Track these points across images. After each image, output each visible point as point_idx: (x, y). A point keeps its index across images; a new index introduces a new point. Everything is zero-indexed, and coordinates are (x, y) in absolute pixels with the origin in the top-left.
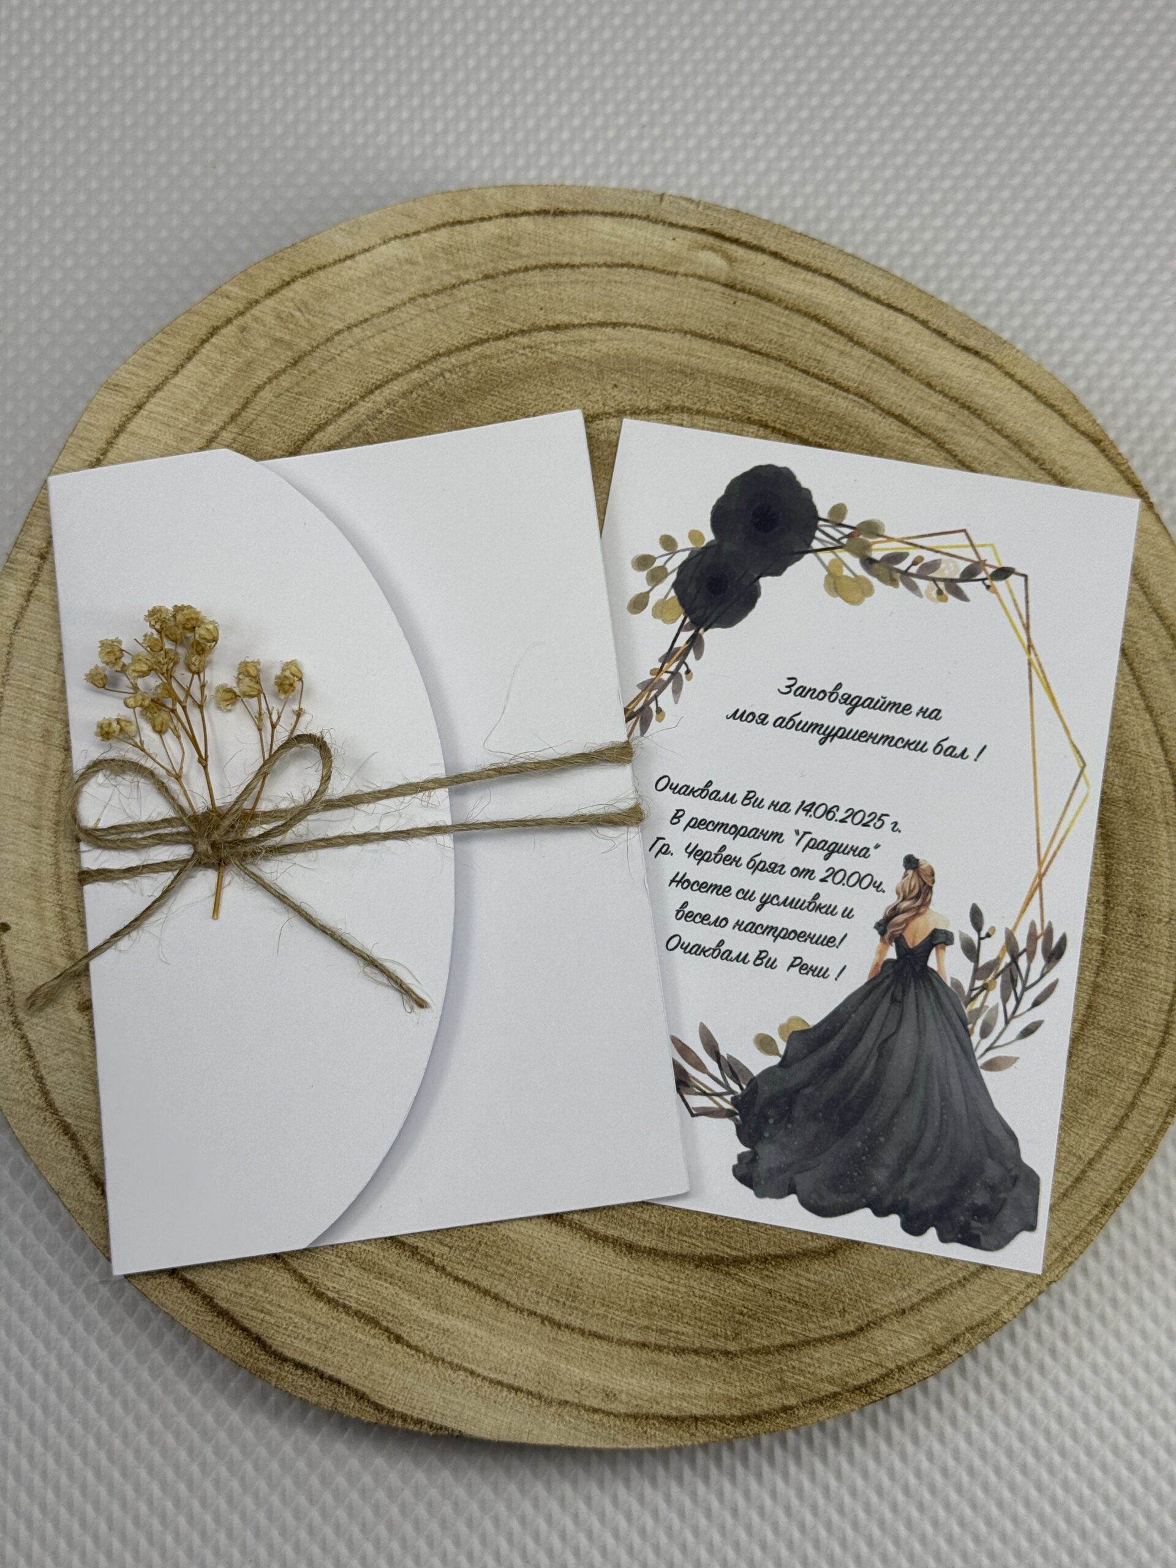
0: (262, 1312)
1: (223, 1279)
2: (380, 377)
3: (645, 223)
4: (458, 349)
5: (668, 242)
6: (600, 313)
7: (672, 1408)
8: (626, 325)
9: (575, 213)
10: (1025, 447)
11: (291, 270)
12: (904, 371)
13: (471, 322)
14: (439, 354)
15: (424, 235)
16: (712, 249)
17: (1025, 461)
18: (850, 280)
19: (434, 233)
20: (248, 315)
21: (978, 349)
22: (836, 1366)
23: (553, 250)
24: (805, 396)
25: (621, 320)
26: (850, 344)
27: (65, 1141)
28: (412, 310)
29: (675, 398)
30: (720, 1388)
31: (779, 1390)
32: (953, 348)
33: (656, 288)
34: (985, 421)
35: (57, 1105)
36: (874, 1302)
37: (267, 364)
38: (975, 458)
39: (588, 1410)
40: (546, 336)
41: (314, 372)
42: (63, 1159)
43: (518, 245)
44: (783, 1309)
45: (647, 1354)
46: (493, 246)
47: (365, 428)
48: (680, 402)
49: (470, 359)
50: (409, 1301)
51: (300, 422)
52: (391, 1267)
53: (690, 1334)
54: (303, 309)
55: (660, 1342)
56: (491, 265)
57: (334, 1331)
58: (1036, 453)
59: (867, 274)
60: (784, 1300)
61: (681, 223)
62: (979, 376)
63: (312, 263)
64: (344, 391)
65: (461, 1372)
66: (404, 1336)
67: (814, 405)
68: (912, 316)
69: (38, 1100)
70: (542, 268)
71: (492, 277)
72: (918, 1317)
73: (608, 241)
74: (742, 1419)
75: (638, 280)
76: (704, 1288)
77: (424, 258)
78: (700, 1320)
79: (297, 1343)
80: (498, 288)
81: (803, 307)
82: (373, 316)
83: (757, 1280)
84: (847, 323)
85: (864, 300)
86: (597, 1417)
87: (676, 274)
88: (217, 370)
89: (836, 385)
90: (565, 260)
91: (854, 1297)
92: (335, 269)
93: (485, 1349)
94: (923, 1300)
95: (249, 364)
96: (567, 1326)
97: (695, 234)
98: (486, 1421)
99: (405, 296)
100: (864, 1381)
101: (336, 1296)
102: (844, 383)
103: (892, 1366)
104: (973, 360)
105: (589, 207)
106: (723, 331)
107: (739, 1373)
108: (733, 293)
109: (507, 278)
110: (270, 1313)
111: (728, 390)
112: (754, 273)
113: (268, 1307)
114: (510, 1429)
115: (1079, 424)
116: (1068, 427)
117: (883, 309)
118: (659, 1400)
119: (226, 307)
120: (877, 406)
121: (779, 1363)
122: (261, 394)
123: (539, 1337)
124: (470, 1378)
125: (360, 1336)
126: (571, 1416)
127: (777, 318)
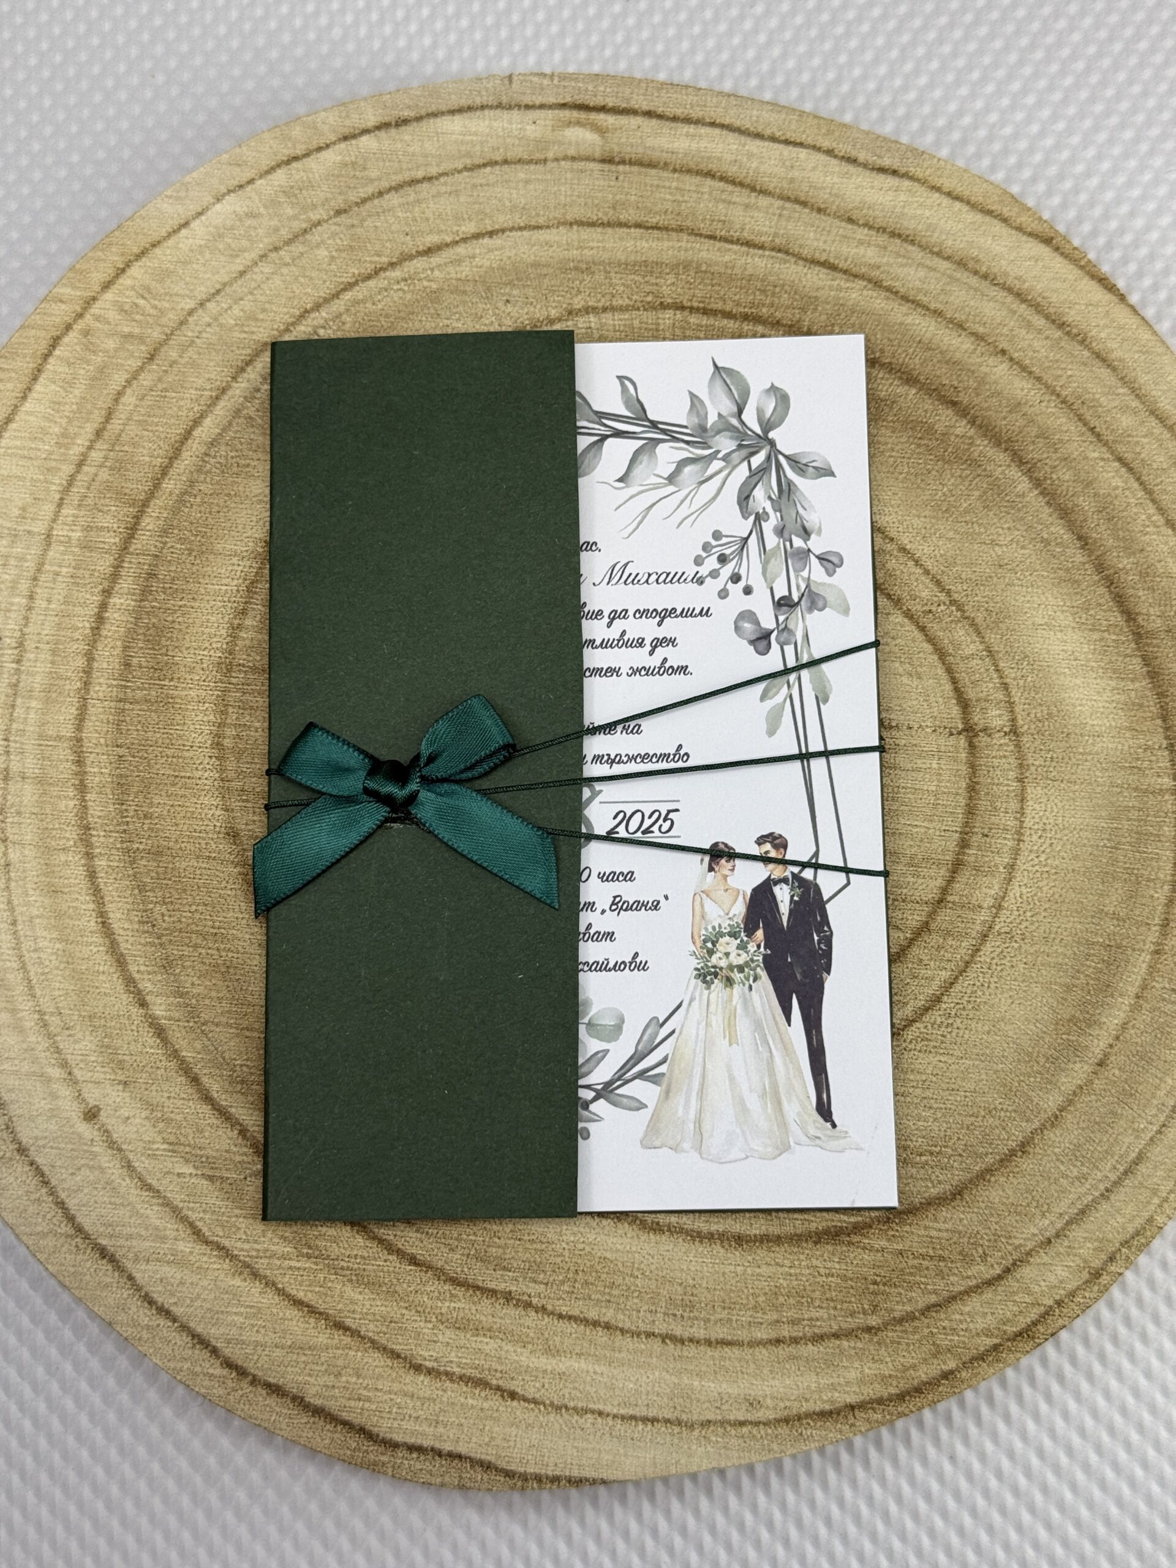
0: (359, 1399)
1: (310, 1375)
2: (249, 351)
3: (498, 112)
4: (327, 301)
5: (528, 127)
6: (473, 224)
7: (824, 1402)
8: (503, 231)
9: (419, 119)
10: (971, 264)
11: (123, 255)
12: (819, 210)
13: (333, 267)
14: (306, 311)
15: (259, 182)
16: (579, 123)
17: (974, 281)
18: (738, 123)
19: (269, 177)
20: (88, 316)
21: (895, 167)
22: (989, 1317)
23: (404, 166)
24: (717, 264)
25: (497, 227)
26: (753, 194)
27: (104, 1265)
28: (267, 269)
29: (576, 300)
30: (870, 1368)
31: (935, 1356)
32: (868, 172)
33: (527, 182)
34: (920, 246)
35: (87, 1228)
36: (1015, 1237)
37: (122, 365)
38: (919, 290)
39: (735, 1424)
40: (419, 264)
41: (175, 362)
42: (107, 1286)
43: (365, 169)
44: (919, 1268)
45: (783, 1351)
46: (338, 176)
47: (245, 412)
48: (582, 303)
49: (342, 309)
50: (515, 1351)
51: (172, 421)
52: (486, 1320)
53: (825, 1319)
54: (146, 295)
55: (794, 1334)
56: (340, 199)
57: (441, 1402)
58: (984, 269)
59: (755, 112)
60: (918, 1258)
61: (538, 103)
62: (903, 197)
63: (144, 242)
64: (212, 376)
65: (589, 1416)
66: (519, 1390)
67: (729, 272)
68: (814, 148)
69: (65, 1228)
70: (397, 188)
71: (345, 211)
72: (1066, 1243)
73: (462, 142)
74: (901, 1397)
75: (506, 177)
76: (829, 1265)
77: (266, 207)
78: (832, 1300)
79: (405, 1425)
80: (355, 222)
81: (693, 166)
82: (225, 285)
83: (884, 1243)
84: (744, 174)
85: (758, 142)
86: (745, 1430)
87: (545, 160)
88: (69, 384)
89: (748, 244)
90: (420, 174)
91: (992, 1238)
92: (171, 242)
93: (609, 1384)
94: (1069, 1223)
95: (101, 370)
96: (691, 1340)
97: (557, 111)
98: (628, 1462)
99: (253, 255)
100: (1023, 1326)
101: (435, 1364)
102: (758, 240)
103: (1051, 1302)
104: (891, 181)
105: (433, 108)
106: (611, 212)
107: (886, 1346)
108: (613, 168)
109: (362, 209)
110: (369, 1400)
111: (632, 277)
112: (631, 140)
113: (365, 1393)
114: (655, 1464)
115: (1024, 226)
116: (1014, 232)
117: (781, 146)
118: (808, 1396)
119: (60, 313)
120: (799, 257)
121: (928, 1327)
122: (123, 400)
123: (664, 1358)
124: (599, 1420)
125: (470, 1401)
126: (717, 1435)
127: (667, 184)
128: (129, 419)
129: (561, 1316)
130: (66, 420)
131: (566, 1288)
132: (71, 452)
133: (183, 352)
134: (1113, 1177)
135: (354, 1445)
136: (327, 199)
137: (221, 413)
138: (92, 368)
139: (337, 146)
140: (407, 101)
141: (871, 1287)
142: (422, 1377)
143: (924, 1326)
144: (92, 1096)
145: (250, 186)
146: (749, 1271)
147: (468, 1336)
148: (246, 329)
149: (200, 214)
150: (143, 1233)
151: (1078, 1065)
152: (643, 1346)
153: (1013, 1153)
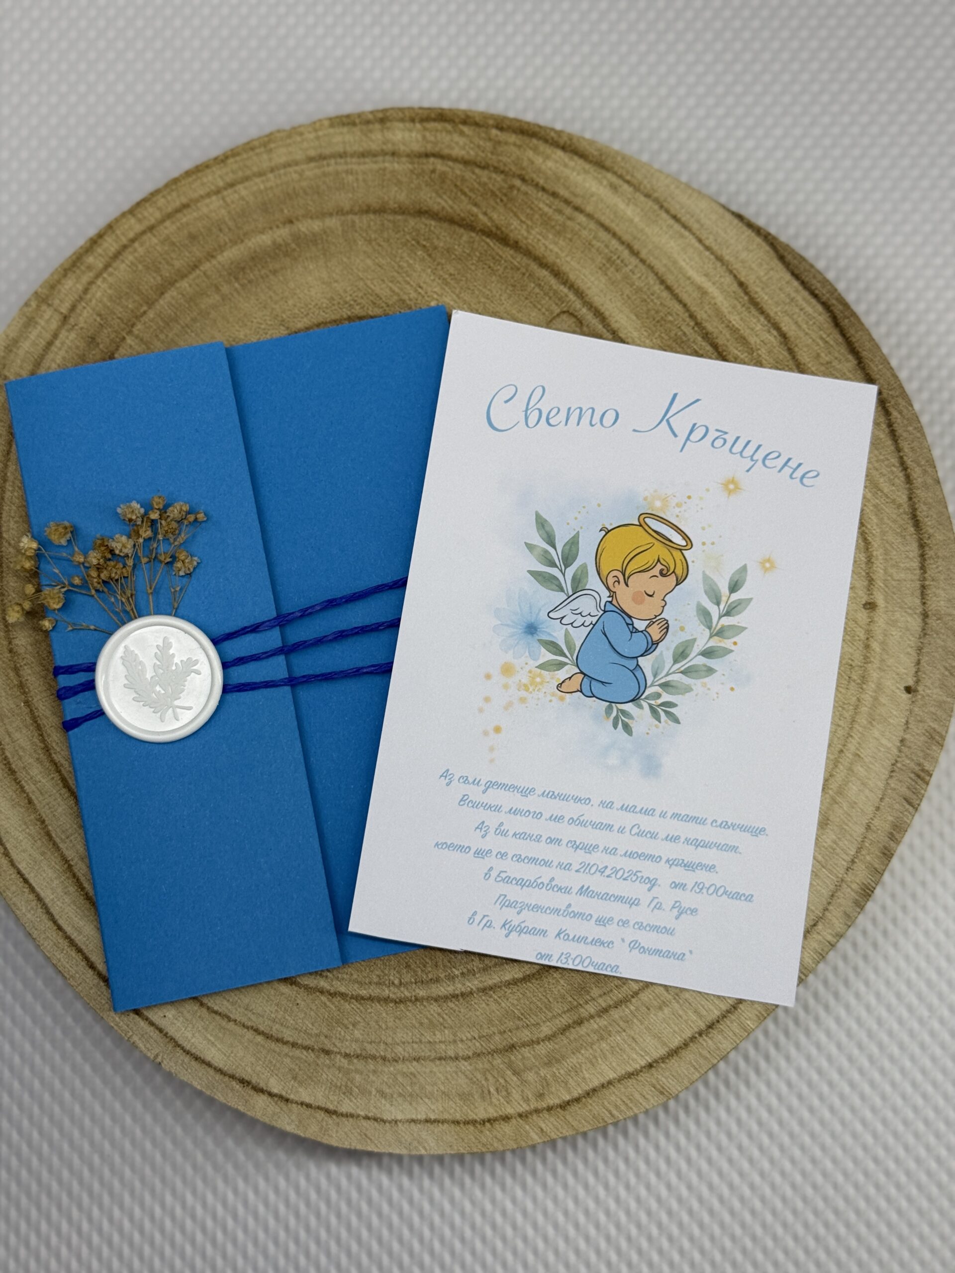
128: (554, 1017)
129: (685, 306)
130: (595, 1047)
131: (670, 318)
132: (605, 1023)
133: (490, 1036)
134: (332, 161)
135: (846, 321)
136: (329, 1068)
137: (496, 977)
138: (554, 1070)
139: (296, 1099)
140: (230, 1095)
141: (505, 199)
142: (784, 329)
143: (493, 160)
144: (862, 616)
145: (370, 1115)
146: (563, 255)
147: (742, 332)
148: (441, 1020)
149: (413, 1121)
150: (886, 518)
151: (303, 229)
152: (651, 258)
153: (375, 212)
